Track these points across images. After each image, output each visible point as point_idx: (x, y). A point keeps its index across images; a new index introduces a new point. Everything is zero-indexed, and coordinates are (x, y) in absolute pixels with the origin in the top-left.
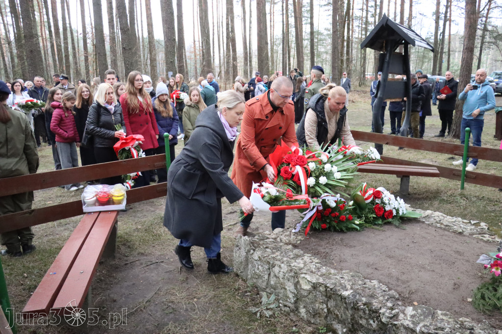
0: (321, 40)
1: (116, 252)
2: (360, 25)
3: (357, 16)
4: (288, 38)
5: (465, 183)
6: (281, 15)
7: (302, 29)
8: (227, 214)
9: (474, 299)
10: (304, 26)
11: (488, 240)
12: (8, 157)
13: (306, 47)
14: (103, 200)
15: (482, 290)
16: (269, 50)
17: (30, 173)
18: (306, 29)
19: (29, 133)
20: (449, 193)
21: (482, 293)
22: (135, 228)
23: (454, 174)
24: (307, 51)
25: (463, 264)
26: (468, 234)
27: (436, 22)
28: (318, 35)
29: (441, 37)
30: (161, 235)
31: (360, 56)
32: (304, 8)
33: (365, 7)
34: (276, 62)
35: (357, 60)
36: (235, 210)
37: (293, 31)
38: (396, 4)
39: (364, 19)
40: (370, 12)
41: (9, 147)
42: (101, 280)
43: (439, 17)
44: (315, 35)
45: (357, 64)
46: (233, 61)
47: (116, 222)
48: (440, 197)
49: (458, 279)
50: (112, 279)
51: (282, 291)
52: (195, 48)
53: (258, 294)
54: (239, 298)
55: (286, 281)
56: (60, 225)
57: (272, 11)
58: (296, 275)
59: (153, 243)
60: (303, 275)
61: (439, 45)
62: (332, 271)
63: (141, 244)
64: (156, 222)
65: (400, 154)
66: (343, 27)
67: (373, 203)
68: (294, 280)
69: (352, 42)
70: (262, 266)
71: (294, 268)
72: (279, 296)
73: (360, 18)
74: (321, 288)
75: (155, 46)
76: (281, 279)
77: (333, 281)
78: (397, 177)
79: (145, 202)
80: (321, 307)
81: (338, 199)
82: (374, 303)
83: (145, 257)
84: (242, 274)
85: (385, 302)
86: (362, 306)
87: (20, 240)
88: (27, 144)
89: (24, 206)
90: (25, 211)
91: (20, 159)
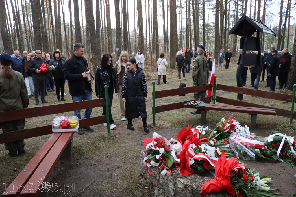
0: (210, 29)
1: (72, 156)
2: (234, 20)
3: (231, 15)
4: (190, 27)
6: (186, 15)
7: (198, 23)
10: (200, 21)
12: (11, 98)
13: (200, 34)
16: (179, 35)
17: (24, 108)
18: (201, 22)
19: (23, 84)
20: (282, 126)
22: (86, 142)
23: (286, 114)
24: (201, 36)
27: (280, 18)
28: (208, 26)
29: (284, 27)
30: (101, 147)
31: (233, 38)
32: (200, 11)
33: (236, 9)
34: (183, 42)
35: (231, 41)
37: (192, 23)
38: (255, 7)
39: (236, 17)
40: (239, 12)
41: (11, 93)
42: (60, 174)
43: (282, 15)
44: (206, 26)
45: (231, 43)
46: (156, 42)
47: (71, 139)
48: (276, 127)
49: (281, 186)
50: (66, 174)
51: (166, 187)
52: (135, 34)
53: (153, 188)
54: (141, 190)
55: (169, 182)
56: (43, 138)
57: (181, 12)
58: (175, 179)
59: (95, 152)
60: (179, 179)
61: (282, 32)
62: (198, 177)
63: (88, 152)
64: (98, 139)
65: (253, 100)
66: (222, 22)
67: (229, 132)
68: (173, 182)
69: (228, 31)
70: (155, 171)
71: (174, 173)
72: (165, 190)
73: (233, 16)
74: (189, 188)
75: (111, 32)
76: (166, 180)
77: (197, 184)
78: (249, 115)
79: (95, 126)
81: (207, 129)
83: (89, 161)
84: (144, 175)
87: (17, 147)
88: (22, 91)
89: (19, 127)
90: (20, 130)
91: (17, 100)
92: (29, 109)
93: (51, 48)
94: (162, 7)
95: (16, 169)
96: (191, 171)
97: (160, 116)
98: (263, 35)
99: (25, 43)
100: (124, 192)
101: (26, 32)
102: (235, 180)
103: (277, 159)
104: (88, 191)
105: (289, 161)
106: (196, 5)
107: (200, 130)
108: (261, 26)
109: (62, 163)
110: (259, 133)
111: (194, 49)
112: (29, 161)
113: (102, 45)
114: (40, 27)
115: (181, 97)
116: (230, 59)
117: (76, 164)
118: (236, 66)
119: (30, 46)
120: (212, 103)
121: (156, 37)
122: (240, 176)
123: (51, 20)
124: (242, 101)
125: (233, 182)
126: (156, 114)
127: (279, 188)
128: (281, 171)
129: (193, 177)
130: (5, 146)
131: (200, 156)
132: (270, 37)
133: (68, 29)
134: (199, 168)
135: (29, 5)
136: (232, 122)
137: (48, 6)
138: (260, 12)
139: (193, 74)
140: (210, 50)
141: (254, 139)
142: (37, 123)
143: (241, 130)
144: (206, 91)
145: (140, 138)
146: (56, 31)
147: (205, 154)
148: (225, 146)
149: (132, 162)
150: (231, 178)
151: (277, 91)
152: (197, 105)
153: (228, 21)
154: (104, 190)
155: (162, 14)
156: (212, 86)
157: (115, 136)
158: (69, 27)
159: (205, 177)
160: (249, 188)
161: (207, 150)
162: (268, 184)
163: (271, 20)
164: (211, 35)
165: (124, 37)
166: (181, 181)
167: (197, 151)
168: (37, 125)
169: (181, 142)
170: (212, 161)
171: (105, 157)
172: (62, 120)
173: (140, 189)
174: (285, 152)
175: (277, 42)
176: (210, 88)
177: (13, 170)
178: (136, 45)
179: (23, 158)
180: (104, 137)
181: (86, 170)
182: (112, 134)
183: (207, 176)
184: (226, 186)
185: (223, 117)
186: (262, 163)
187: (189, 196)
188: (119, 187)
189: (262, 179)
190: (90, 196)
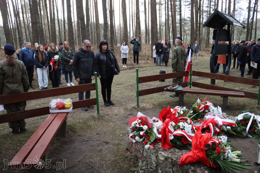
0: (186, 23)
1: (66, 134)
2: (207, 15)
3: (205, 10)
4: (169, 22)
6: (165, 11)
7: (176, 18)
10: (177, 16)
12: (14, 83)
13: (178, 27)
14: (60, 107)
16: (158, 29)
17: (25, 92)
18: (178, 17)
19: (24, 71)
20: (251, 107)
22: (78, 121)
23: (254, 96)
24: (178, 29)
25: (254, 149)
27: (248, 13)
28: (184, 21)
29: (251, 21)
30: (91, 126)
31: (206, 32)
32: (177, 7)
33: (209, 5)
34: (162, 35)
37: (170, 18)
38: (226, 3)
39: (209, 12)
40: (212, 8)
41: (14, 78)
42: (57, 149)
43: (250, 10)
44: (183, 21)
45: (205, 36)
46: (139, 34)
47: (66, 118)
48: (245, 108)
49: (249, 158)
50: (62, 148)
51: (149, 160)
52: (120, 28)
53: (138, 160)
55: (151, 155)
56: (41, 118)
57: (160, 8)
58: (157, 152)
59: (87, 130)
60: (160, 152)
61: (250, 25)
62: (177, 150)
63: (80, 130)
64: (89, 119)
65: (224, 85)
66: (197, 16)
67: (204, 112)
68: (156, 154)
69: (202, 24)
70: (140, 145)
71: (156, 147)
72: (148, 162)
73: (207, 12)
74: (169, 160)
75: (99, 27)
76: (149, 153)
77: (176, 156)
78: (221, 97)
80: (169, 170)
81: (184, 109)
82: (198, 171)
83: (81, 137)
84: (130, 149)
85: (205, 170)
86: (191, 172)
87: (19, 126)
88: (23, 77)
89: (21, 108)
90: (21, 111)
91: (19, 85)
92: (29, 92)
93: (46, 40)
94: (143, 4)
95: (18, 144)
96: (171, 146)
97: (143, 99)
98: (233, 28)
99: (24, 37)
100: (112, 164)
101: (25, 27)
102: (209, 153)
103: (246, 135)
104: (81, 163)
105: (256, 137)
106: (174, 2)
107: (179, 110)
108: (231, 19)
109: (58, 140)
110: (230, 113)
111: (172, 41)
112: (30, 138)
113: (91, 38)
114: (37, 23)
115: (161, 82)
117: (70, 140)
118: (209, 55)
119: (29, 39)
120: (188, 87)
121: (138, 31)
122: (214, 149)
123: (46, 16)
124: (215, 85)
125: (208, 154)
126: (139, 97)
127: (248, 160)
128: (249, 146)
129: (172, 150)
130: (9, 125)
131: (179, 132)
132: (239, 30)
133: (61, 24)
134: (177, 142)
135: (27, 4)
136: (206, 103)
137: (44, 5)
138: (230, 7)
139: (172, 62)
140: (186, 42)
141: (226, 118)
142: (36, 106)
143: (214, 110)
145: (126, 118)
146: (51, 26)
147: (183, 130)
149: (119, 138)
150: (206, 151)
152: (175, 89)
153: (202, 16)
154: (95, 163)
155: (144, 10)
156: (188, 73)
157: (104, 116)
158: (63, 22)
159: (183, 151)
160: (222, 159)
161: (184, 127)
162: (239, 156)
163: (240, 15)
164: (187, 28)
165: (110, 31)
166: (162, 154)
167: (175, 128)
168: (36, 108)
169: (162, 120)
170: (189, 136)
171: (95, 134)
172: (58, 102)
173: (126, 161)
174: (254, 129)
175: (246, 34)
176: (186, 74)
177: (16, 145)
178: (121, 37)
179: (24, 135)
180: (94, 117)
181: (79, 145)
182: (101, 114)
183: (185, 150)
184: (201, 157)
185: (198, 99)
186: (233, 138)
187: (170, 167)
188: (108, 159)
189: (233, 151)
190: (83, 167)
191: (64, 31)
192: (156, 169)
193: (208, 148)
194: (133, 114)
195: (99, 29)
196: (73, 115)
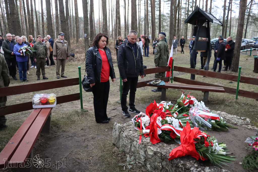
0: (164, 19)
1: (50, 130)
2: (185, 12)
3: (183, 7)
4: (148, 17)
5: (238, 96)
6: (144, 6)
7: (155, 13)
8: (111, 110)
9: (243, 163)
10: (156, 12)
11: (251, 128)
13: (156, 23)
14: (44, 102)
15: (247, 158)
16: (138, 24)
17: (5, 87)
18: (157, 13)
19: (4, 64)
20: (230, 101)
21: (248, 160)
22: (61, 117)
23: (232, 91)
24: (157, 25)
26: (240, 125)
27: (224, 11)
28: (163, 16)
29: (226, 19)
30: (75, 121)
31: (184, 28)
32: (156, 3)
33: (187, 2)
34: (141, 30)
35: (183, 30)
36: (116, 108)
37: (150, 14)
38: (203, 1)
39: (187, 9)
40: (190, 5)
42: (41, 145)
43: (225, 8)
46: (119, 29)
47: (50, 114)
48: (225, 103)
49: (234, 151)
50: (47, 145)
51: (138, 155)
52: (99, 22)
53: (125, 155)
54: (115, 157)
55: (140, 150)
56: (22, 114)
57: (140, 4)
58: (145, 146)
59: (71, 125)
60: (149, 147)
61: (226, 23)
62: (165, 145)
63: (64, 125)
64: (73, 114)
65: (204, 80)
67: (189, 107)
68: (144, 149)
70: (127, 141)
71: (144, 142)
72: (136, 157)
73: (185, 8)
74: (158, 155)
75: (79, 20)
76: (137, 148)
77: (165, 151)
78: (202, 92)
79: (68, 102)
80: (158, 164)
81: (170, 104)
82: (188, 165)
83: (66, 133)
84: (117, 144)
85: (194, 164)
86: (181, 166)
88: (3, 71)
90: (2, 107)
92: (10, 87)
96: (159, 140)
100: (100, 160)
102: (198, 146)
104: (67, 159)
107: (164, 105)
108: (210, 16)
111: (151, 36)
113: (70, 32)
116: (184, 45)
117: (54, 136)
120: (170, 82)
121: (118, 25)
122: (203, 143)
123: (23, 8)
124: (195, 80)
125: (197, 148)
128: (233, 139)
129: (161, 145)
131: (167, 127)
134: (166, 137)
136: (190, 98)
139: (155, 57)
141: (210, 112)
142: (16, 101)
143: (199, 105)
144: (165, 72)
145: (109, 112)
146: (28, 19)
147: (171, 125)
148: (186, 118)
149: (104, 133)
150: (195, 145)
151: (223, 72)
152: (158, 84)
153: (180, 13)
154: (82, 159)
156: (170, 68)
157: (88, 111)
158: (40, 15)
159: (171, 145)
160: (210, 152)
161: (172, 122)
162: (224, 149)
164: (165, 24)
165: (90, 24)
166: (151, 149)
167: (163, 123)
168: (15, 103)
169: (149, 115)
170: (177, 131)
171: (80, 130)
172: (42, 97)
173: (113, 157)
176: (168, 69)
179: (5, 132)
180: (78, 112)
181: (64, 141)
182: (84, 109)
183: (173, 144)
184: (191, 151)
185: (183, 94)
186: (217, 132)
187: (159, 161)
188: (94, 155)
189: (219, 145)
190: (70, 164)
191: (42, 23)
192: (144, 164)
193: (197, 142)
194: (116, 109)
195: (79, 22)
196: (55, 110)
